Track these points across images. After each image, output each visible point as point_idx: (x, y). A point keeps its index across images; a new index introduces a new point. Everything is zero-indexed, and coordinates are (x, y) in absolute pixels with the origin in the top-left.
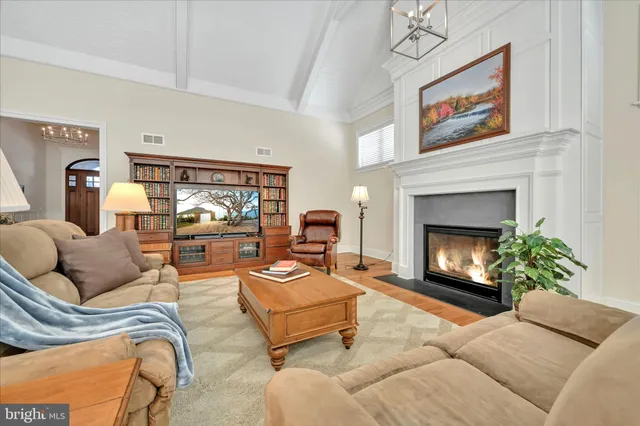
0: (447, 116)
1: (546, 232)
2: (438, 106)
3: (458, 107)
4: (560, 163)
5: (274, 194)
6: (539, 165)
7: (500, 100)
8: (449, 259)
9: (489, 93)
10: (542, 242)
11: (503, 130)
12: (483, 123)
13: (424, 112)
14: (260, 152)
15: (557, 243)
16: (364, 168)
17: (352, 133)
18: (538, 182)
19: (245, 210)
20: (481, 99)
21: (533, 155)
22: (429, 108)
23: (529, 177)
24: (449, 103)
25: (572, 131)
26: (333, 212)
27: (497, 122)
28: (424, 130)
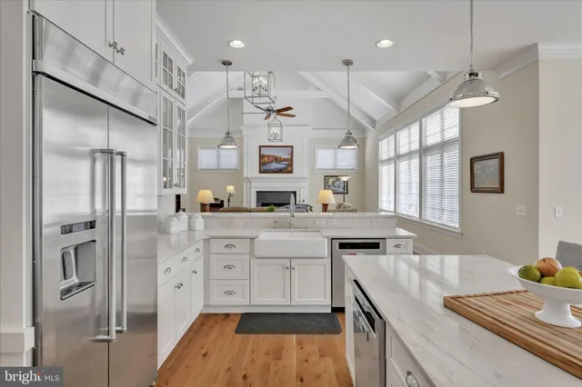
0: (272, 162)
2: (268, 156)
3: (276, 159)
4: (305, 185)
6: (302, 185)
7: (290, 162)
9: (287, 159)
11: (291, 172)
12: (285, 168)
13: (261, 157)
20: (285, 160)
22: (264, 156)
23: (300, 188)
24: (273, 156)
27: (289, 169)
28: (261, 164)
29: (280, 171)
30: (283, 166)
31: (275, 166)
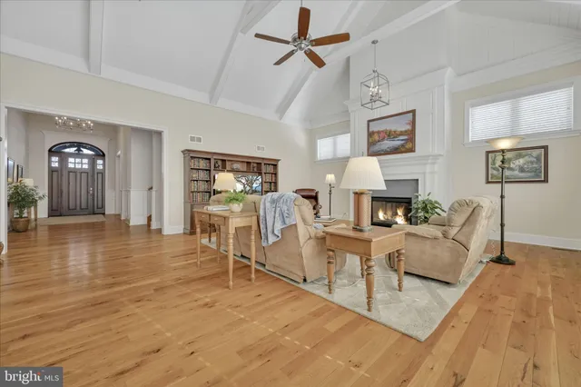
0: (383, 139)
1: (432, 198)
2: (379, 132)
3: (390, 135)
4: (436, 167)
5: (268, 178)
6: (428, 168)
7: (411, 135)
8: (385, 214)
9: (406, 131)
10: (431, 202)
11: (412, 150)
12: (403, 146)
13: (370, 134)
14: (259, 148)
15: (436, 202)
16: (321, 161)
17: (313, 136)
18: (428, 176)
19: (255, 185)
20: (402, 133)
21: (426, 164)
22: (373, 133)
23: (424, 173)
24: (385, 132)
25: (440, 155)
26: (313, 190)
27: (409, 146)
28: (370, 144)
29: (395, 151)
30: (399, 143)
31: (388, 144)
